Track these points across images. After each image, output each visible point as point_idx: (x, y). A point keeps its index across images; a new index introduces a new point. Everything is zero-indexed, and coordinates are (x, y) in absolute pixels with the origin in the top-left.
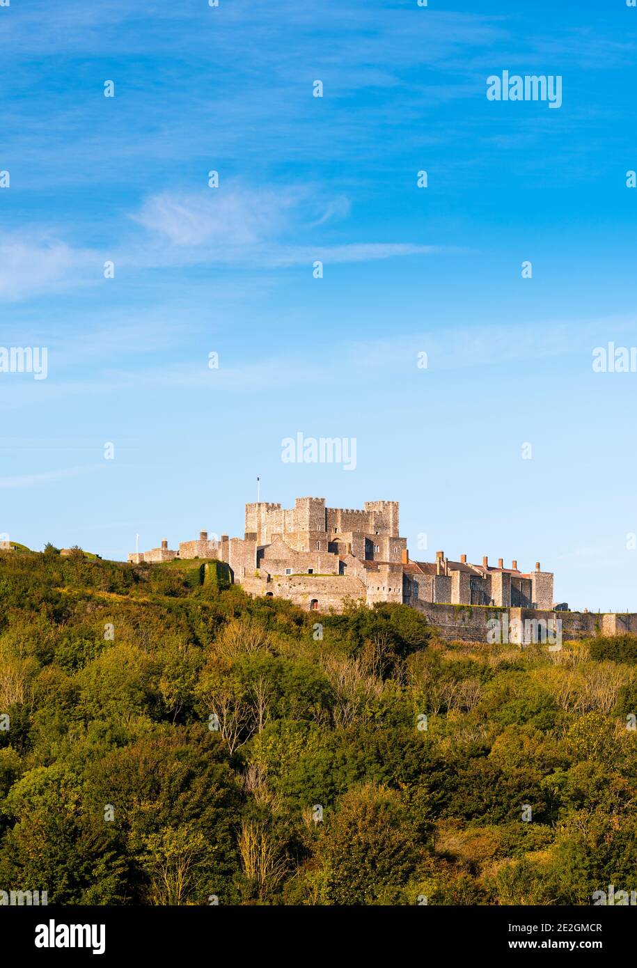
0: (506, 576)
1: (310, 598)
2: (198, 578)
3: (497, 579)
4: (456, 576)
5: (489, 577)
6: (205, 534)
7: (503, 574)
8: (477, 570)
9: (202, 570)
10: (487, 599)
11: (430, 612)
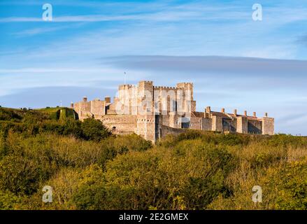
0: (244, 119)
1: (112, 126)
2: (56, 116)
3: (239, 120)
4: (214, 118)
5: (235, 120)
6: (86, 99)
7: (243, 118)
8: (229, 116)
9: (58, 113)
10: (234, 129)
11: (173, 132)
